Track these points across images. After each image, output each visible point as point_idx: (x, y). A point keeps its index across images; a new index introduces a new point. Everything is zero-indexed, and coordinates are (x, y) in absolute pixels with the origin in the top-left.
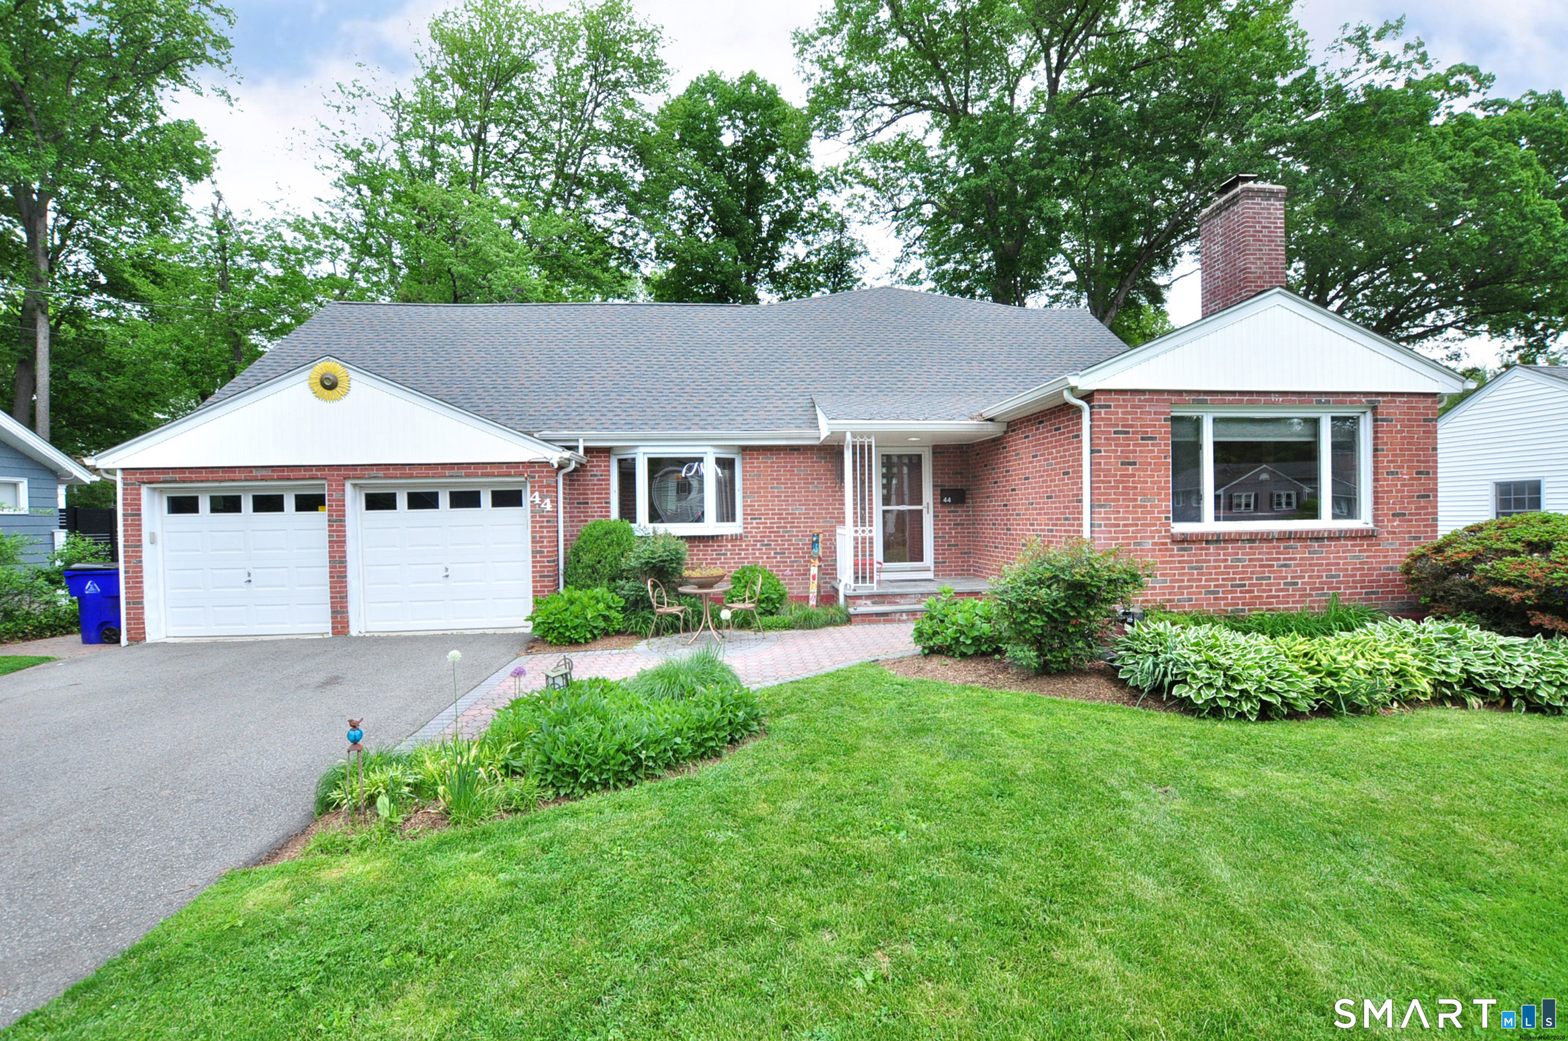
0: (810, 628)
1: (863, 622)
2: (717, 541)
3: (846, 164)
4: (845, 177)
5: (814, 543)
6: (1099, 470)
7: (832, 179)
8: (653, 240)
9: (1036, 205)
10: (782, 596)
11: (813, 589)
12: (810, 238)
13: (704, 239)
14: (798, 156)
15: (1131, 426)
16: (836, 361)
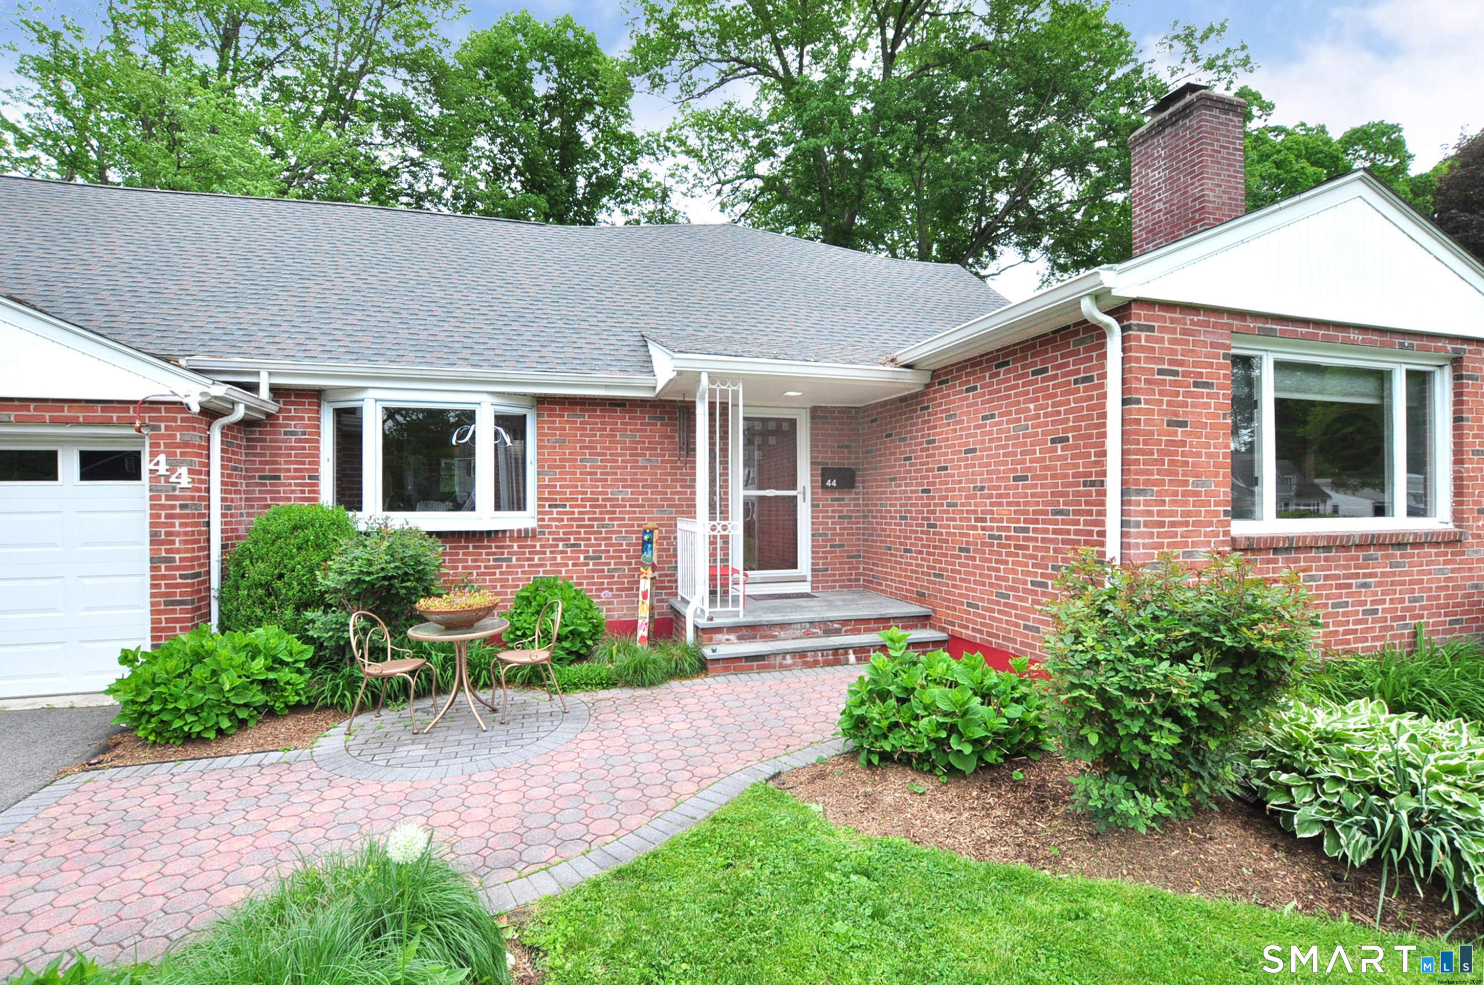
0: (642, 685)
1: (726, 669)
2: (496, 539)
3: (669, 131)
4: (668, 144)
5: (646, 544)
6: (1138, 432)
7: (655, 145)
8: (450, 188)
9: (876, 175)
10: (596, 628)
11: (643, 614)
12: (629, 206)
13: (511, 195)
14: (618, 117)
15: (1181, 363)
16: (674, 295)
